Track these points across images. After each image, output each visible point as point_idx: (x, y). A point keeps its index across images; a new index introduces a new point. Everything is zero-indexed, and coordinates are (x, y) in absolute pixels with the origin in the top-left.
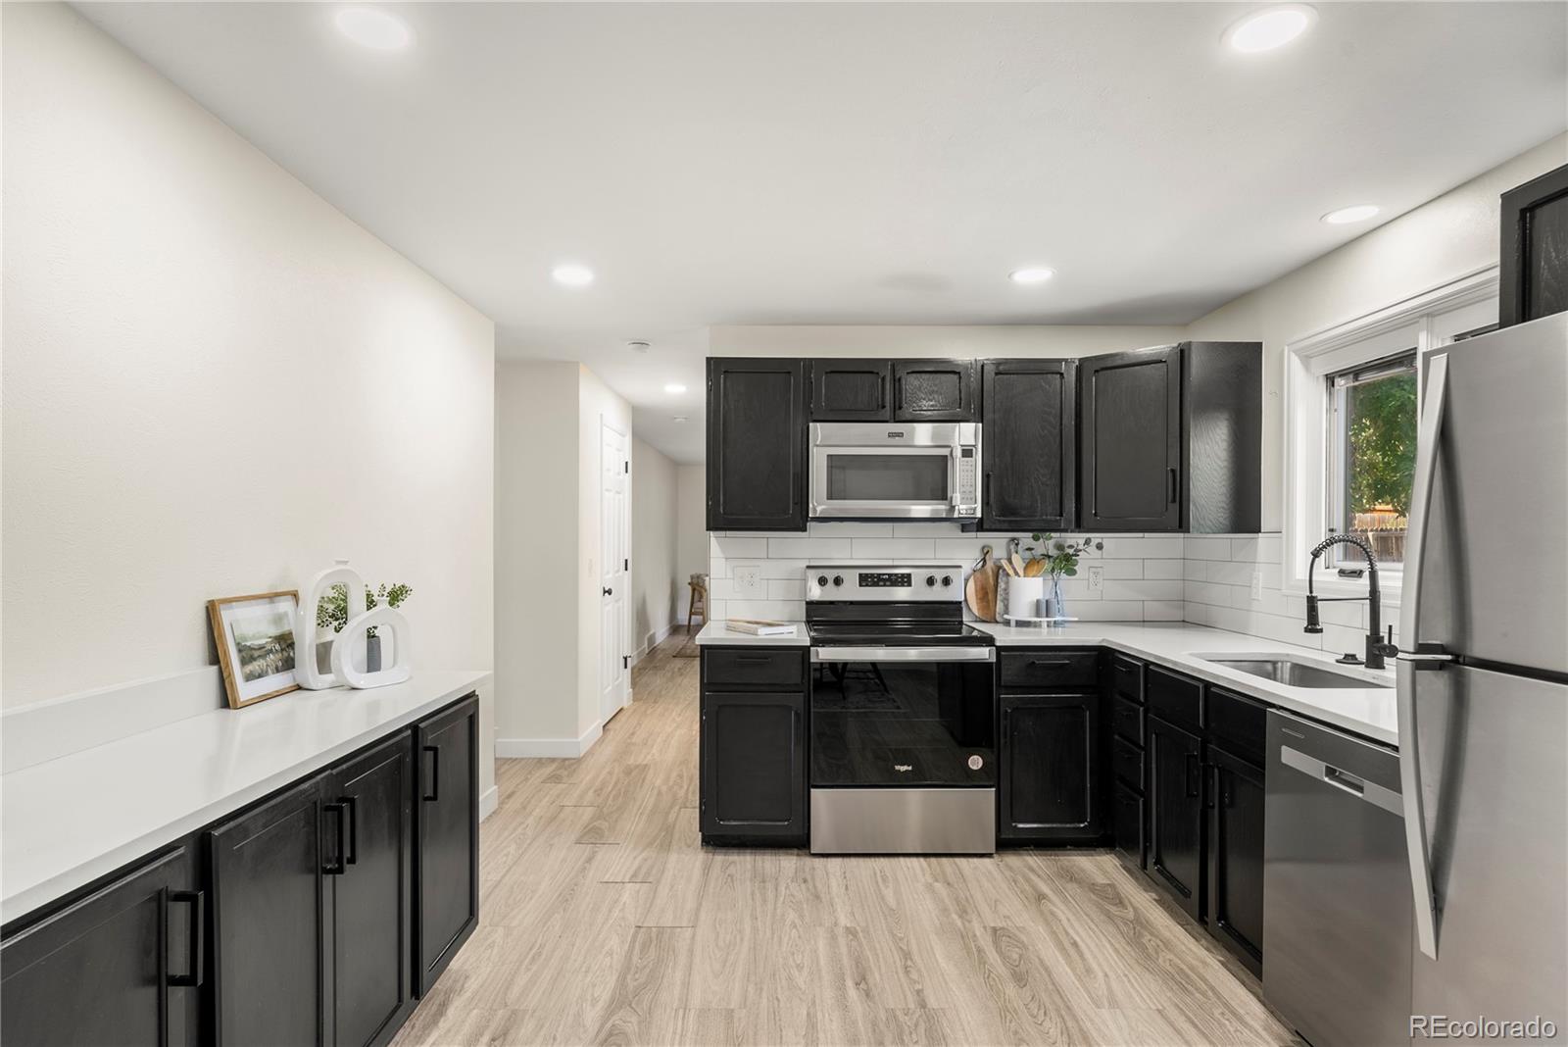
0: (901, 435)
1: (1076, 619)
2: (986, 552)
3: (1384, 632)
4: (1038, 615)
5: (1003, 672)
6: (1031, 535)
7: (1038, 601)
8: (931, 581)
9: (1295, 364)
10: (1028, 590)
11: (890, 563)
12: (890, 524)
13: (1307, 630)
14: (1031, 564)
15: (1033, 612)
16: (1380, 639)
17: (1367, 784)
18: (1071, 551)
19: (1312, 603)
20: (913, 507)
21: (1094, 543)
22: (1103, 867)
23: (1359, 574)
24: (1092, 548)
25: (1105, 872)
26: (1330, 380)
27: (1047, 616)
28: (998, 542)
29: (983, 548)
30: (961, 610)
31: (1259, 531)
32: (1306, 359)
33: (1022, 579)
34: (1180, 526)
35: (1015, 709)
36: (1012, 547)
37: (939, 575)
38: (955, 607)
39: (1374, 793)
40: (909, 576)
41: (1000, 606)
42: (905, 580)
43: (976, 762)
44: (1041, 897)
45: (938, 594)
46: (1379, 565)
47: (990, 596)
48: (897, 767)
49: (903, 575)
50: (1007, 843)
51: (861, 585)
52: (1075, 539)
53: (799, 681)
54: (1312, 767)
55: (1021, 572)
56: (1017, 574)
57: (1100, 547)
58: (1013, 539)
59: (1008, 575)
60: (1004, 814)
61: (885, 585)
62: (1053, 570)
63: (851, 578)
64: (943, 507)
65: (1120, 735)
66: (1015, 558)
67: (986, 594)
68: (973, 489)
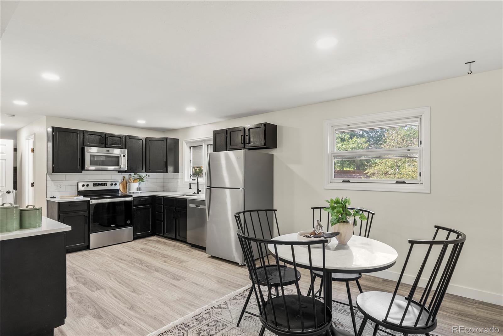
0: (109, 151)
1: (145, 191)
2: (124, 178)
3: (199, 188)
4: (138, 190)
5: (134, 202)
6: (133, 174)
7: (138, 188)
8: (112, 185)
9: (185, 144)
10: (134, 186)
11: (100, 181)
12: (100, 171)
13: (190, 189)
14: (135, 180)
15: (137, 190)
16: (199, 189)
17: (201, 206)
18: (143, 177)
19: (190, 184)
20: (109, 167)
21: (148, 175)
22: (155, 238)
23: (195, 180)
24: (147, 176)
25: (155, 239)
26: (190, 147)
27: (140, 191)
28: (127, 175)
29: (123, 177)
30: (119, 191)
31: (179, 173)
32: (187, 143)
33: (133, 183)
34: (166, 172)
35: (137, 210)
36: (130, 176)
37: (114, 183)
38: (117, 190)
39: (202, 207)
40: (106, 183)
41: (127, 190)
42: (105, 184)
43: (129, 222)
44: (146, 244)
45: (114, 187)
46: (198, 178)
47: (125, 188)
48: (111, 226)
49: (105, 183)
50: (135, 238)
51: (94, 186)
52: (144, 175)
53: (87, 209)
54: (194, 206)
55: (133, 182)
56: (132, 182)
57: (149, 176)
58: (130, 175)
59: (130, 182)
60: (135, 232)
61: (100, 186)
62: (139, 181)
63: (91, 185)
64: (118, 167)
65: (157, 212)
66: (131, 179)
67: (124, 187)
68: (125, 164)
